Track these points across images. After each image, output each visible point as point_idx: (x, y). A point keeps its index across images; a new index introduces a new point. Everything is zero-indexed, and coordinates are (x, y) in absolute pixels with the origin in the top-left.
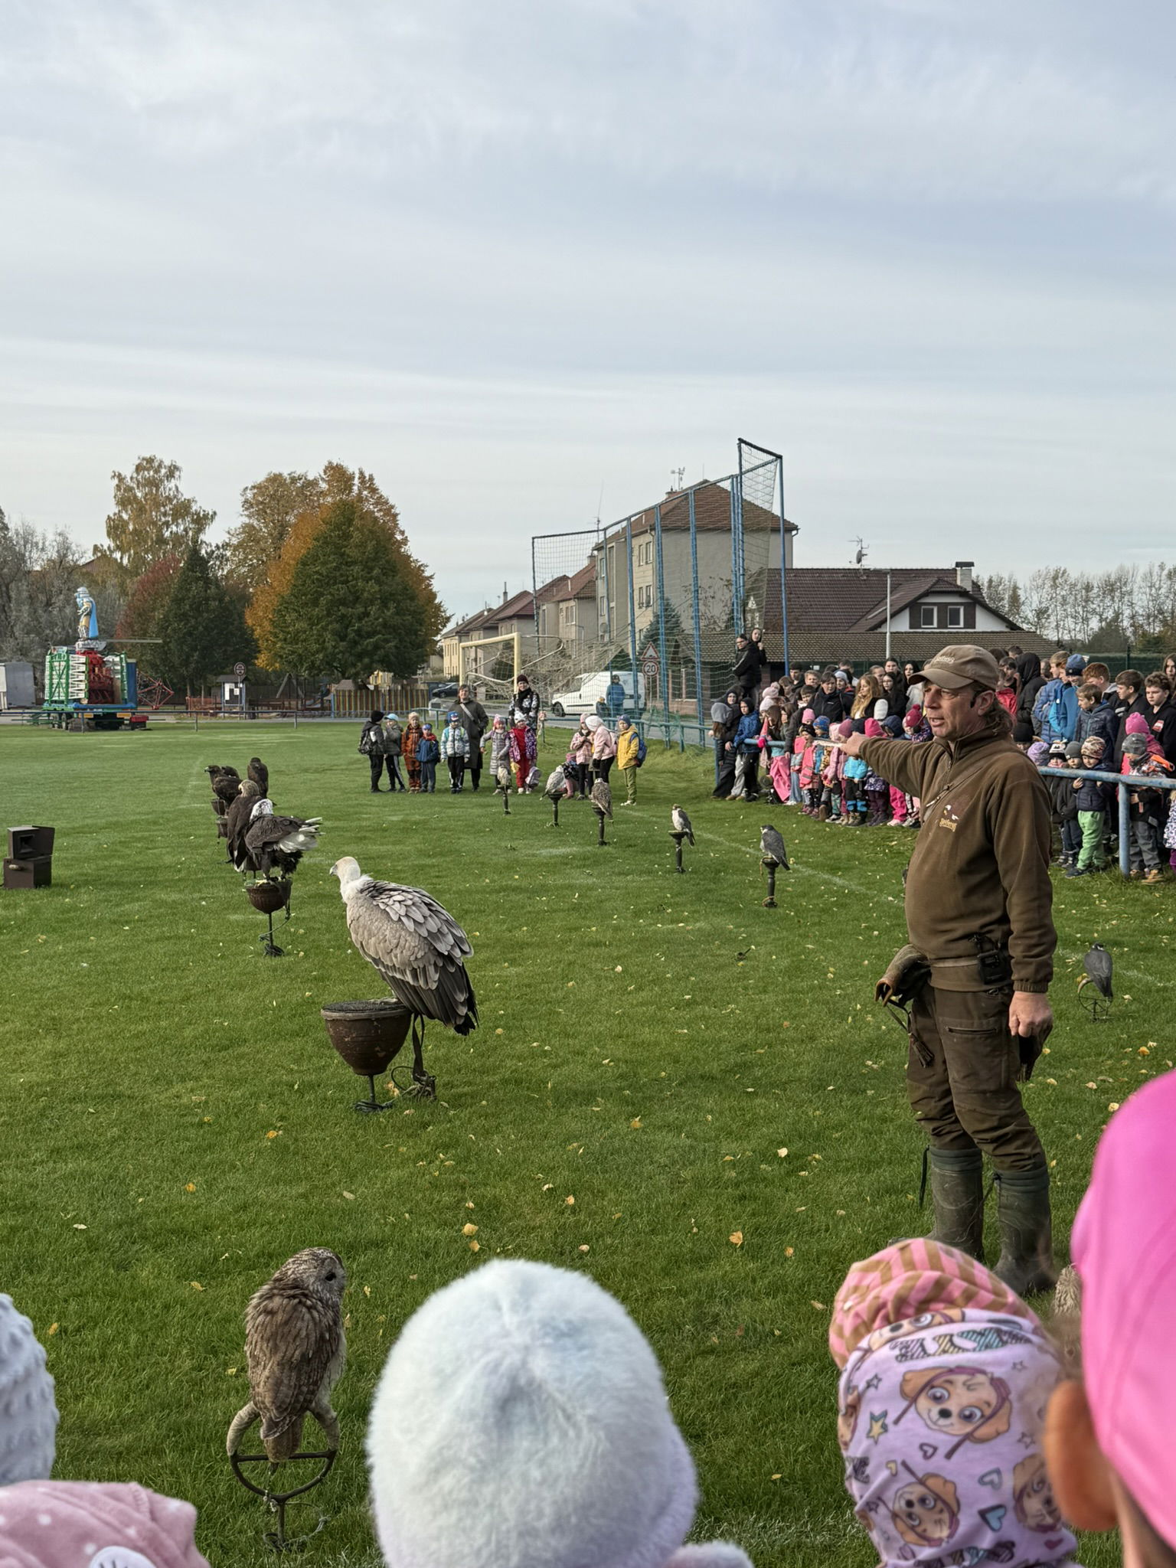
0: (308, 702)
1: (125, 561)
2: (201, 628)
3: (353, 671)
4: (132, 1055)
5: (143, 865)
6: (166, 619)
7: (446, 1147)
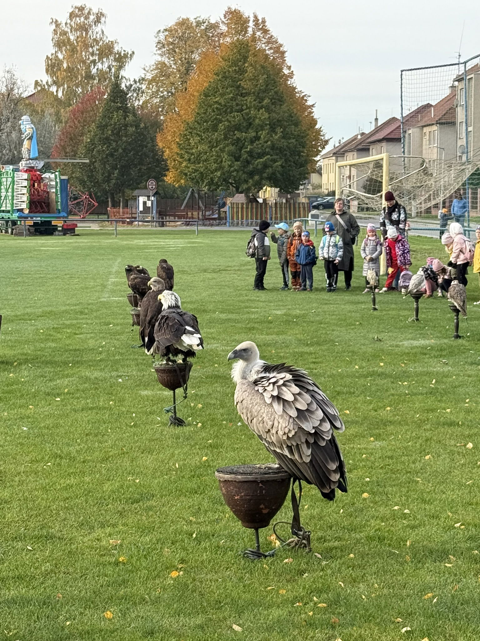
0: (207, 213)
1: (60, 94)
2: (120, 150)
3: (245, 186)
4: (62, 503)
5: (71, 348)
6: (92, 142)
7: (319, 592)
